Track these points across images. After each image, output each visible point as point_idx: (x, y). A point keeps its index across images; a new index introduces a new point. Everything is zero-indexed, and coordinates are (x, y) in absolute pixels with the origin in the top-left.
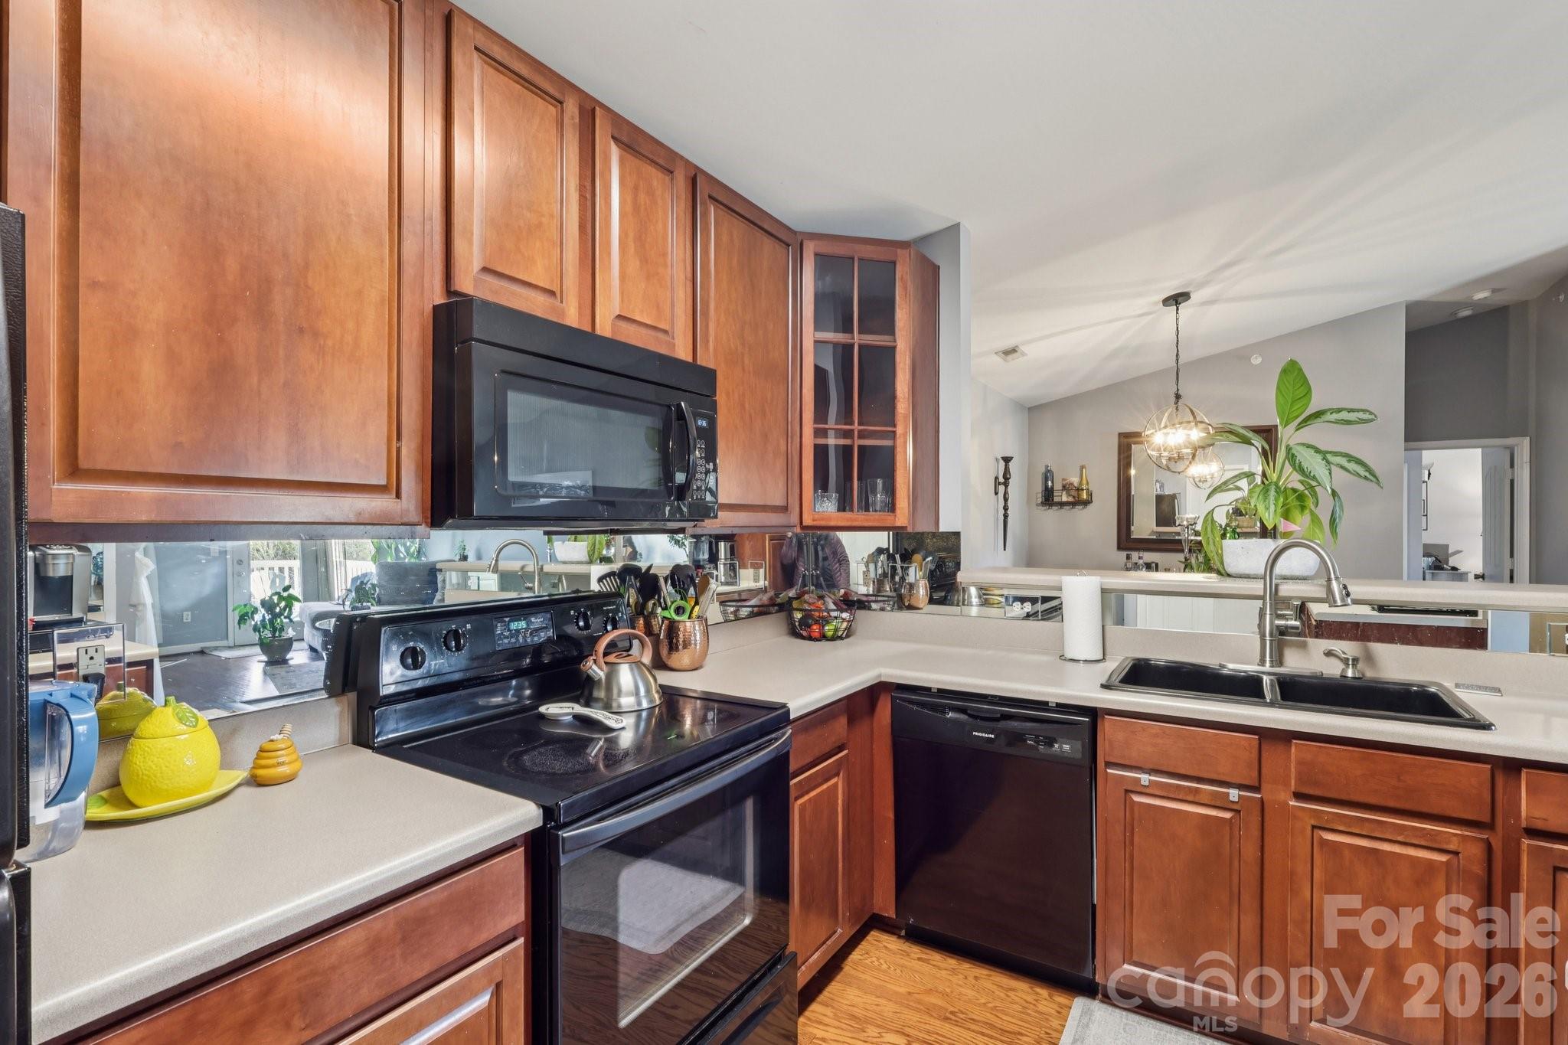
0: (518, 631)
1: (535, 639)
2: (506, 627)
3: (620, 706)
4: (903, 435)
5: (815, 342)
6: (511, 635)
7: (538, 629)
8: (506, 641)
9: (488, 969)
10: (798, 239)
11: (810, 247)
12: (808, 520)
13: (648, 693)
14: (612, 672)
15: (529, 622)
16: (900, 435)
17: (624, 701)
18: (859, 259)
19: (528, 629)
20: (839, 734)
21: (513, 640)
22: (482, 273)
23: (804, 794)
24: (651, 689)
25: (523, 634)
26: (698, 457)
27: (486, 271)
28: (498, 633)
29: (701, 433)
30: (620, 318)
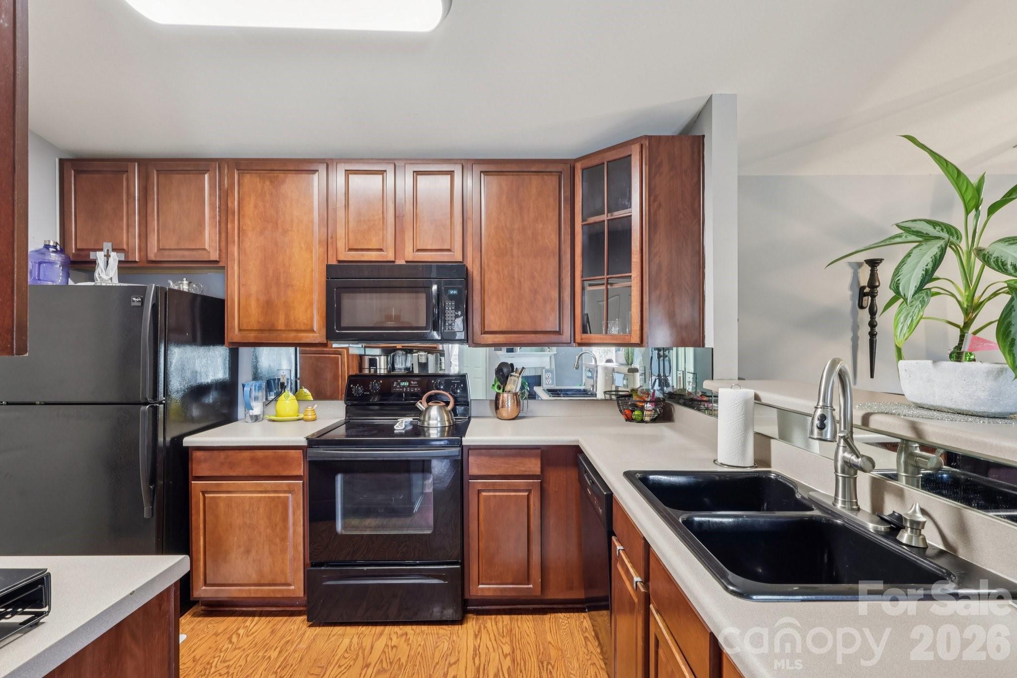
0: (404, 386)
1: (412, 390)
2: (399, 384)
3: (429, 424)
4: (636, 277)
5: (583, 226)
6: (400, 387)
7: (414, 387)
8: (397, 390)
9: (288, 484)
10: (570, 165)
11: (579, 167)
12: (578, 339)
13: (442, 420)
14: (428, 408)
15: (410, 383)
16: (634, 278)
17: (431, 422)
18: (608, 162)
19: (409, 386)
20: (530, 468)
21: (401, 390)
22: (348, 251)
23: (489, 491)
24: (445, 419)
25: (406, 388)
26: (448, 310)
27: (350, 250)
28: (395, 385)
29: (452, 298)
30: (418, 250)
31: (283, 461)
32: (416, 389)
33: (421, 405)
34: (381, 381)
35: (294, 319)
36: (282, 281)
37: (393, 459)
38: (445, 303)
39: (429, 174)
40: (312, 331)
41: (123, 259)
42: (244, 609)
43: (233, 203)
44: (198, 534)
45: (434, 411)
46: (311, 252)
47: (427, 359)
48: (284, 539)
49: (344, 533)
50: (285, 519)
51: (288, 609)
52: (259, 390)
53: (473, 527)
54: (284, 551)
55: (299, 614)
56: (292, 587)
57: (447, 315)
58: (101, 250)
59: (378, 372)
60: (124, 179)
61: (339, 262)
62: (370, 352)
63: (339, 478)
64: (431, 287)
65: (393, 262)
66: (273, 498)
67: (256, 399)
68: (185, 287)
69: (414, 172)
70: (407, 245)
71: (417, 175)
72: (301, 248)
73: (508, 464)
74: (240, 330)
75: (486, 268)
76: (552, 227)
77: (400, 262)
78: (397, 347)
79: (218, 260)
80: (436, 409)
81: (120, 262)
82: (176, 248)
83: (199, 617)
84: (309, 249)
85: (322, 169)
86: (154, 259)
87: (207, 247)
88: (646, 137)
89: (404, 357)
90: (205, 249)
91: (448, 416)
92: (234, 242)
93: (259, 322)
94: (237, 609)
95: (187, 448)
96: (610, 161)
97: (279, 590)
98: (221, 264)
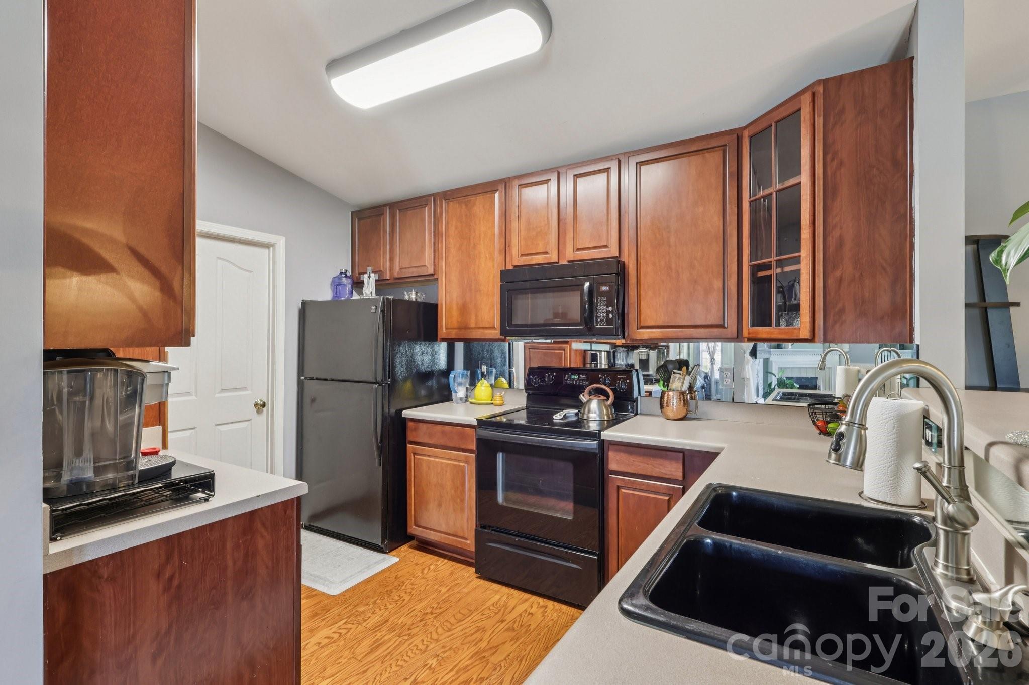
0: (574, 379)
1: (581, 384)
2: (569, 377)
3: (588, 417)
4: (806, 257)
5: (751, 202)
6: (571, 380)
7: (583, 380)
8: (568, 382)
9: (465, 456)
10: (736, 135)
11: (746, 135)
12: (745, 334)
13: (601, 414)
14: (589, 401)
15: (579, 377)
16: (803, 258)
17: (591, 415)
18: (777, 123)
19: (578, 379)
20: (671, 471)
21: (571, 382)
22: (521, 257)
23: (629, 489)
24: (604, 413)
25: (576, 381)
26: (600, 305)
27: (522, 255)
28: (566, 378)
29: (603, 294)
30: (578, 250)
31: (463, 436)
32: (584, 383)
33: (584, 398)
34: (555, 374)
35: (481, 318)
36: (473, 287)
37: (540, 445)
38: (597, 300)
39: (590, 175)
40: (494, 328)
41: (377, 278)
42: (441, 551)
43: (442, 227)
44: (410, 485)
45: (594, 405)
46: (494, 261)
47: (648, 355)
48: (462, 500)
49: (505, 504)
50: (463, 484)
51: (469, 559)
52: (462, 378)
53: (612, 521)
54: (462, 510)
55: (469, 564)
56: (468, 542)
57: (599, 311)
58: (366, 273)
59: (599, 367)
60: (382, 219)
61: (515, 267)
62: (596, 347)
63: (500, 456)
64: (583, 285)
65: (557, 263)
66: (456, 466)
67: (460, 384)
68: (413, 297)
69: (574, 175)
70: (568, 246)
71: (577, 178)
72: (487, 258)
73: (648, 464)
74: (447, 329)
75: (642, 262)
76: (714, 209)
77: (563, 262)
78: (617, 344)
79: (433, 273)
80: (596, 403)
81: (376, 281)
82: (409, 266)
83: (412, 549)
84: (492, 259)
85: (501, 187)
86: (397, 276)
87: (426, 264)
88: (819, 82)
89: (625, 354)
90: (425, 266)
91: (607, 410)
92: (442, 258)
93: (458, 322)
94: (437, 550)
95: (405, 418)
96: (778, 121)
97: (459, 542)
98: (435, 277)
